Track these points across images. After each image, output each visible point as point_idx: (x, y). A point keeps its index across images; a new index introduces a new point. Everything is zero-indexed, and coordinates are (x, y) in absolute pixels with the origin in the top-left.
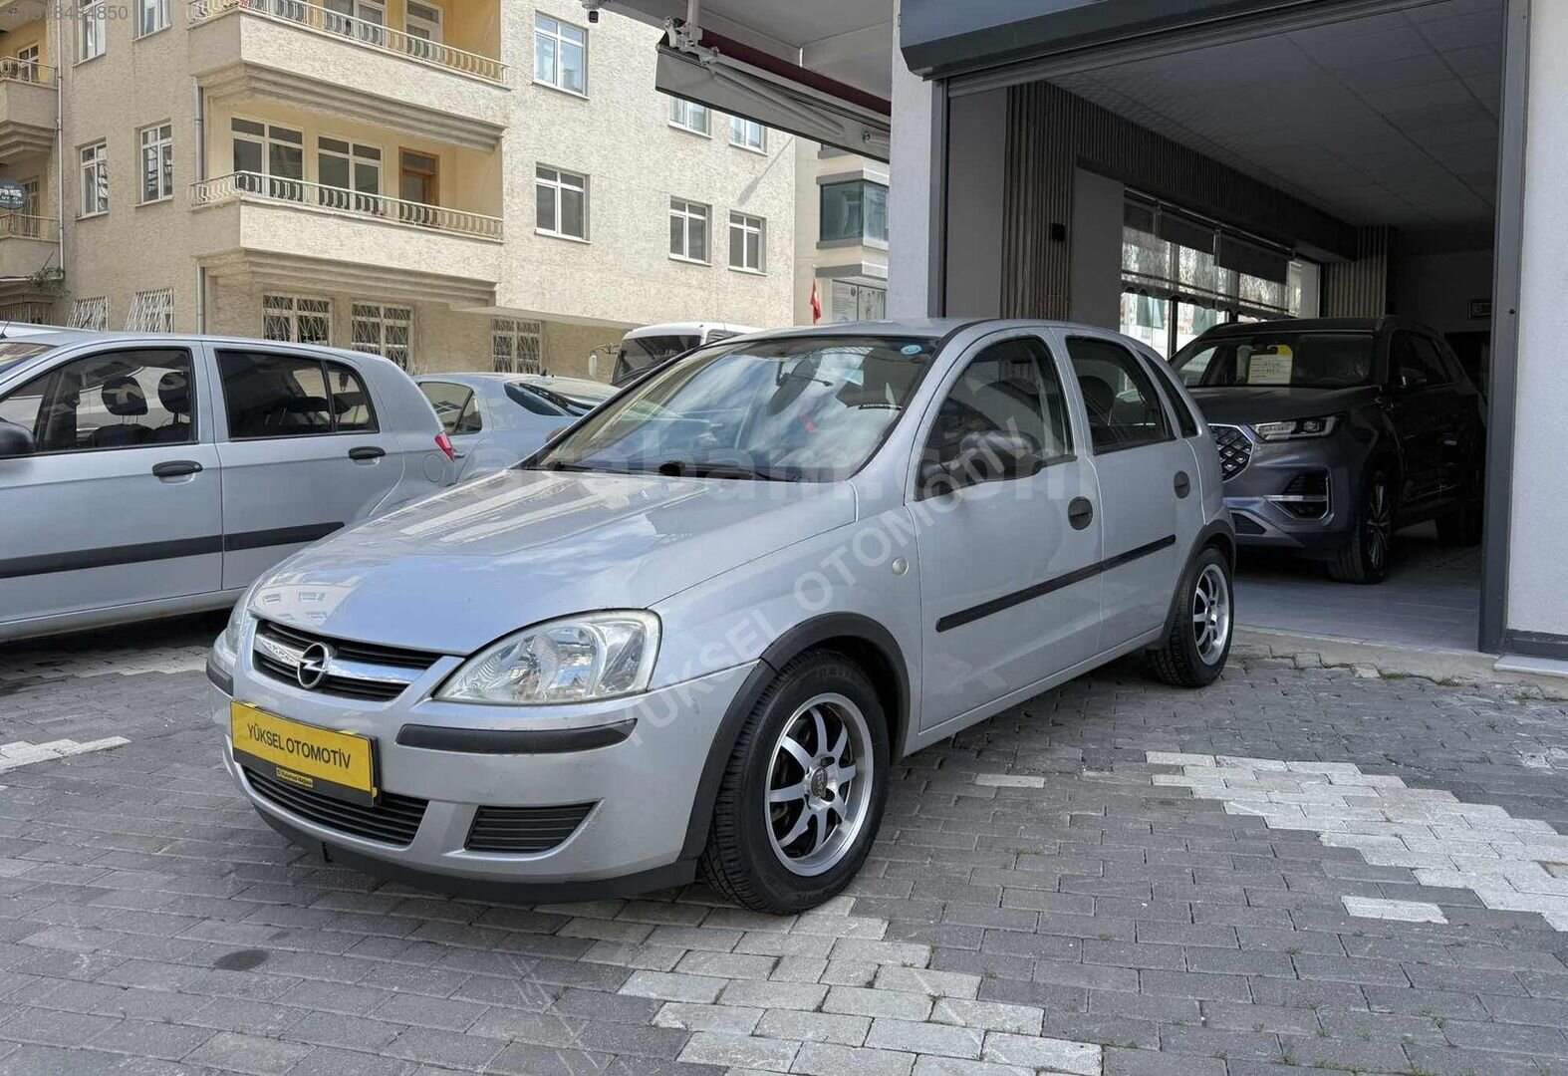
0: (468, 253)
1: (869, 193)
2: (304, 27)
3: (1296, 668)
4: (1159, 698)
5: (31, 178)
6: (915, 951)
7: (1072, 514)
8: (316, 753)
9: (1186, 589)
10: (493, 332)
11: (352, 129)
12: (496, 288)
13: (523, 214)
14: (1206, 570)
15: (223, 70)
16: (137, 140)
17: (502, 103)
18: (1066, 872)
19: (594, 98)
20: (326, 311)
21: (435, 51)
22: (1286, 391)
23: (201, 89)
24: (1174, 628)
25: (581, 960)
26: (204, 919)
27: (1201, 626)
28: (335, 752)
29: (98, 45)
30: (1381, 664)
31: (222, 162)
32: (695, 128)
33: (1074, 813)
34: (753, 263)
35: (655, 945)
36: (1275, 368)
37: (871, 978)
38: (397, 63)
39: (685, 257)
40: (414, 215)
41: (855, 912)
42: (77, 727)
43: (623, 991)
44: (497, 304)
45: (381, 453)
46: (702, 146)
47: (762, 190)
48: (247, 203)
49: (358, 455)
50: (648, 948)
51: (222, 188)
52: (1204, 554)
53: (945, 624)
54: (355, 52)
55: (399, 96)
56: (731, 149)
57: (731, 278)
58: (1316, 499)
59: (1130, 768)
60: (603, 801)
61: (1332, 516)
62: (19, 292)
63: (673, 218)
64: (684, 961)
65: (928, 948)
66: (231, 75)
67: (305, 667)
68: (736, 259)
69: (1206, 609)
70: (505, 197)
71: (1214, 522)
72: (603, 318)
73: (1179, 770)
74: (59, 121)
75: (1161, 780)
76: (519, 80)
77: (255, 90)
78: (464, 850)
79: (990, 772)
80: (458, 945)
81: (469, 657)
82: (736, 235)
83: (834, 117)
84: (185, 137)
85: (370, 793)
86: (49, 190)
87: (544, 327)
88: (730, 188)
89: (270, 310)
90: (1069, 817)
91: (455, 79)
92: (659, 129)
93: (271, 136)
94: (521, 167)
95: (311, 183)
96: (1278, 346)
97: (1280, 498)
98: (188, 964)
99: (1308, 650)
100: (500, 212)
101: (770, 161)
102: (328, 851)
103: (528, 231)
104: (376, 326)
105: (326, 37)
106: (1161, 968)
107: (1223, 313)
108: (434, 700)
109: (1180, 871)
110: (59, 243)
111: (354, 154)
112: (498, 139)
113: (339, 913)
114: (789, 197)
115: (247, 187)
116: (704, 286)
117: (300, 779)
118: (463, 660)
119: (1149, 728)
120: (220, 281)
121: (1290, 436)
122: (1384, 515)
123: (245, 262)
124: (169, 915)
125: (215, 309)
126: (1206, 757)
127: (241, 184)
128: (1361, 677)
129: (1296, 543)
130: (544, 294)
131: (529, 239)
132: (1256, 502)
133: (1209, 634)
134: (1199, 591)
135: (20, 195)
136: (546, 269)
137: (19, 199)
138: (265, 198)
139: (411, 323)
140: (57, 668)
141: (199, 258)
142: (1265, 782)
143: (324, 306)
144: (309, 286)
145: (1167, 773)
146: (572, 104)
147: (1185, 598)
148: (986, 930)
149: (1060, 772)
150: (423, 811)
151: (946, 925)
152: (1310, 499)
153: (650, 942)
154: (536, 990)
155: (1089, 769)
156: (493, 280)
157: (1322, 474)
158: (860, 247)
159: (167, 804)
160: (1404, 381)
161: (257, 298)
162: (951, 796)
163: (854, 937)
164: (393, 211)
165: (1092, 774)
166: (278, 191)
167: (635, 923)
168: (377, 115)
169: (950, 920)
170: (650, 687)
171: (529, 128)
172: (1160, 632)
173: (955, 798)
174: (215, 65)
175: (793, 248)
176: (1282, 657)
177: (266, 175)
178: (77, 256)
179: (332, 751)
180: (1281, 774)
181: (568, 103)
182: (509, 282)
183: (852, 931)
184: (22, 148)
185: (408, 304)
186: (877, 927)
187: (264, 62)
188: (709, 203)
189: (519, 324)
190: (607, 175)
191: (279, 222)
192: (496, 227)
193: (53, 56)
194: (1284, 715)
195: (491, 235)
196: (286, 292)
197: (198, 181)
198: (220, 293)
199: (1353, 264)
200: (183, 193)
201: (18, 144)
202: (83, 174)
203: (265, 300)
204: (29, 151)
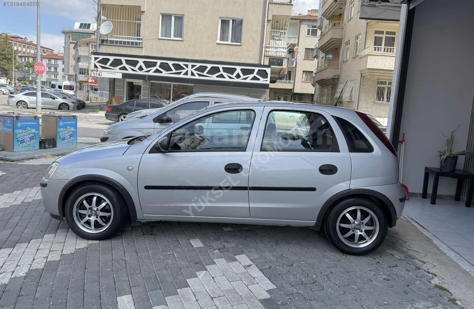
7: (228, 168)
16: (355, 39)
23: (367, 24)
29: (352, 15)
31: (371, 43)
48: (370, 55)
53: (149, 188)
74: (343, 36)
84: (363, 38)
89: (379, 85)
93: (386, 34)
110: (339, 68)
120: (365, 77)
123: (369, 72)
125: (363, 85)
137: (332, 57)
138: (377, 53)
141: (360, 71)
161: (375, 82)
166: (382, 50)
170: (51, 179)
178: (342, 71)
184: (334, 45)
191: (380, 59)
196: (383, 80)
197: (363, 49)
198: (365, 81)
201: (334, 43)
202: (346, 49)
203: (378, 82)
204: (337, 45)
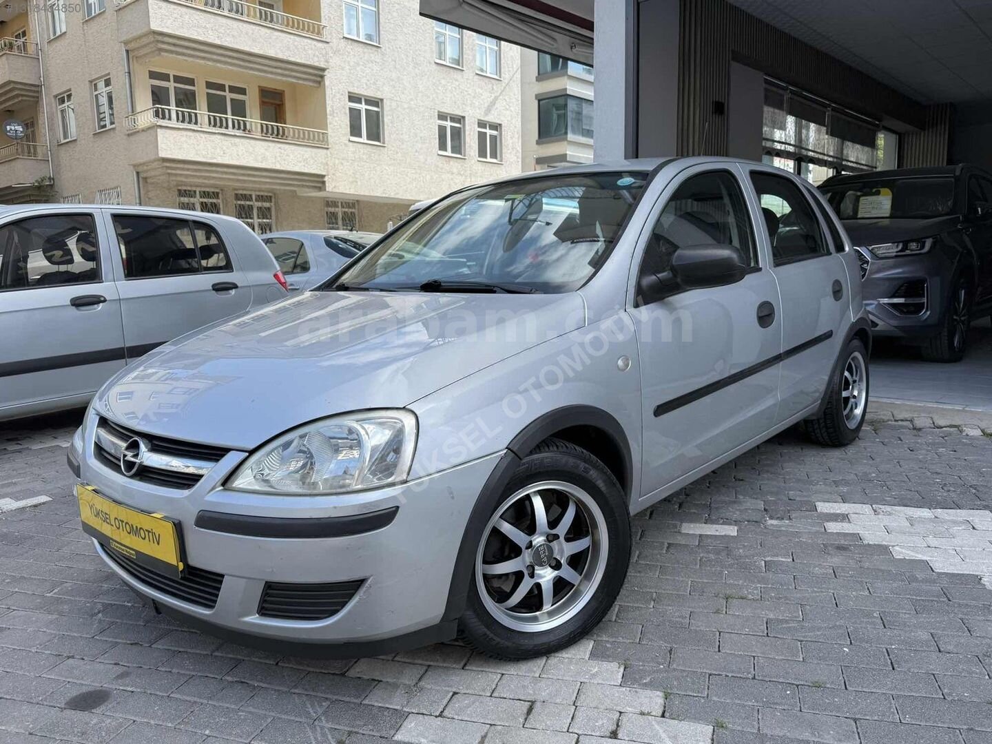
0: (307, 156)
1: (572, 105)
2: (190, 5)
3: (914, 429)
4: (814, 455)
5: (30, 119)
6: (651, 698)
7: (760, 315)
8: (135, 531)
9: (838, 373)
10: (326, 208)
11: (227, 74)
12: (326, 179)
13: (341, 128)
14: (850, 358)
15: (140, 37)
16: (91, 89)
17: (324, 52)
18: (771, 616)
19: (385, 45)
20: (218, 198)
21: (277, 18)
22: (887, 222)
23: (127, 51)
24: (828, 402)
25: (364, 702)
26: (69, 657)
27: (847, 400)
28: (149, 532)
29: (62, 27)
30: (983, 425)
31: (144, 101)
32: (452, 63)
33: (768, 559)
34: (494, 155)
35: (426, 686)
36: (880, 205)
37: (614, 727)
38: (254, 27)
39: (449, 153)
40: (270, 131)
41: (593, 655)
42: (18, 488)
43: (398, 737)
44: (327, 190)
45: (235, 286)
46: (457, 75)
47: (500, 104)
48: (161, 127)
49: (219, 288)
50: (422, 689)
51: (146, 118)
52: (851, 344)
53: (661, 410)
54: (224, 20)
55: (256, 51)
56: (477, 77)
57: (480, 167)
58: (917, 301)
59: (806, 517)
60: (371, 578)
61: (928, 313)
62: (26, 193)
63: (440, 127)
64: (451, 704)
65: (661, 694)
66: (145, 40)
67: (126, 459)
68: (482, 153)
69: (851, 387)
70: (328, 116)
71: (859, 319)
72: (397, 197)
73: (844, 518)
74: (42, 79)
75: (833, 527)
76: (334, 35)
77: (161, 50)
78: (257, 615)
79: (691, 521)
80: (264, 685)
81: (252, 452)
82: (482, 136)
83: (549, 32)
84: (120, 85)
85: (177, 567)
86: (40, 125)
87: (358, 204)
88: (477, 103)
89: (182, 199)
90: (763, 562)
91: (292, 37)
92: (428, 65)
93: (175, 82)
94: (338, 95)
95: (202, 112)
96: (881, 189)
97: (886, 301)
98: (45, 703)
99: (923, 415)
100: (325, 126)
101: (504, 85)
102: (158, 607)
103: (344, 140)
104: (251, 207)
105: (205, 11)
106: (876, 718)
107: (831, 170)
108: (225, 489)
109: (869, 615)
110: (48, 161)
111: (230, 92)
112: (322, 77)
113: (175, 651)
114: (516, 108)
115: (161, 116)
116: (462, 173)
117: (126, 551)
118: (247, 454)
119: (813, 481)
120: (149, 181)
121: (895, 254)
122: (963, 312)
123: (163, 167)
124: (43, 653)
125: (147, 199)
126: (864, 506)
127: (157, 114)
128: (967, 435)
129: (901, 334)
130: (357, 182)
131: (345, 144)
132: (871, 304)
133: (852, 406)
134: (846, 374)
135: (21, 130)
136: (358, 165)
137: (21, 132)
138: (173, 123)
139: (272, 204)
140: (19, 442)
141: (134, 166)
142: (919, 528)
143: (216, 195)
144: (206, 181)
145: (836, 520)
146: (370, 51)
147: (836, 379)
148: (710, 675)
149: (748, 521)
150: (221, 582)
151: (674, 669)
152: (910, 301)
153: (422, 683)
154: (324, 735)
155: (771, 518)
156: (324, 173)
157: (921, 282)
158: (566, 142)
159: (66, 550)
160: (980, 211)
161: (174, 191)
162: (663, 543)
163: (596, 682)
164: (256, 128)
165: (774, 522)
166: (181, 118)
167: (410, 663)
168: (242, 63)
169: (678, 665)
170: (409, 479)
171: (343, 69)
172: (817, 406)
173: (666, 545)
174: (135, 34)
175: (520, 144)
176: (902, 420)
177: (173, 108)
178: (60, 169)
179: (146, 530)
180: (930, 520)
181: (367, 50)
182: (333, 174)
183: (594, 676)
184: (20, 99)
185: (269, 192)
186: (614, 671)
187: (165, 30)
188: (463, 115)
189: (342, 203)
190: (395, 99)
191: (184, 139)
192: (323, 137)
193: (35, 35)
194: (917, 468)
195: (321, 142)
196: (191, 186)
197: (130, 114)
198: (150, 189)
199: (922, 134)
200: (123, 124)
201: (17, 96)
202: (59, 113)
203: (179, 191)
204: (25, 101)
